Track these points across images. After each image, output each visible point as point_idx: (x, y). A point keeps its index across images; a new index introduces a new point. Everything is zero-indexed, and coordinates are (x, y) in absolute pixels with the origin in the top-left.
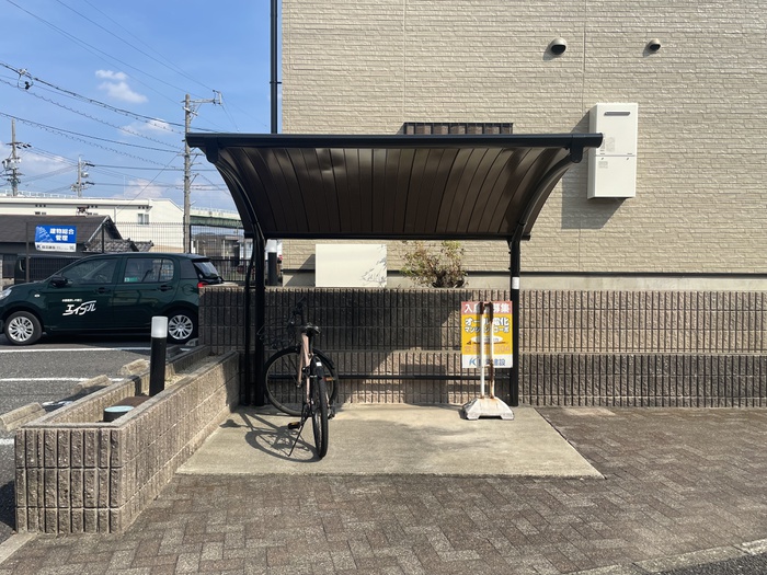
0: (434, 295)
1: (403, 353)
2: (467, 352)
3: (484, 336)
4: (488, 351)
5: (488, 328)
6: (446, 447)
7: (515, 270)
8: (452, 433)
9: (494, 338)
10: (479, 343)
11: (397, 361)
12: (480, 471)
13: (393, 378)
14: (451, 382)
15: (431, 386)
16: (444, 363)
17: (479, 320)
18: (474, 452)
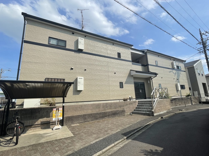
0: (49, 108)
1: (41, 119)
2: (54, 118)
3: (57, 114)
4: (58, 117)
5: (58, 113)
6: (46, 137)
7: (64, 102)
8: (49, 133)
9: (59, 114)
10: (56, 116)
11: (40, 121)
12: (52, 140)
13: (39, 124)
14: (51, 123)
15: (47, 125)
16: (50, 120)
17: (56, 111)
18: (52, 136)
